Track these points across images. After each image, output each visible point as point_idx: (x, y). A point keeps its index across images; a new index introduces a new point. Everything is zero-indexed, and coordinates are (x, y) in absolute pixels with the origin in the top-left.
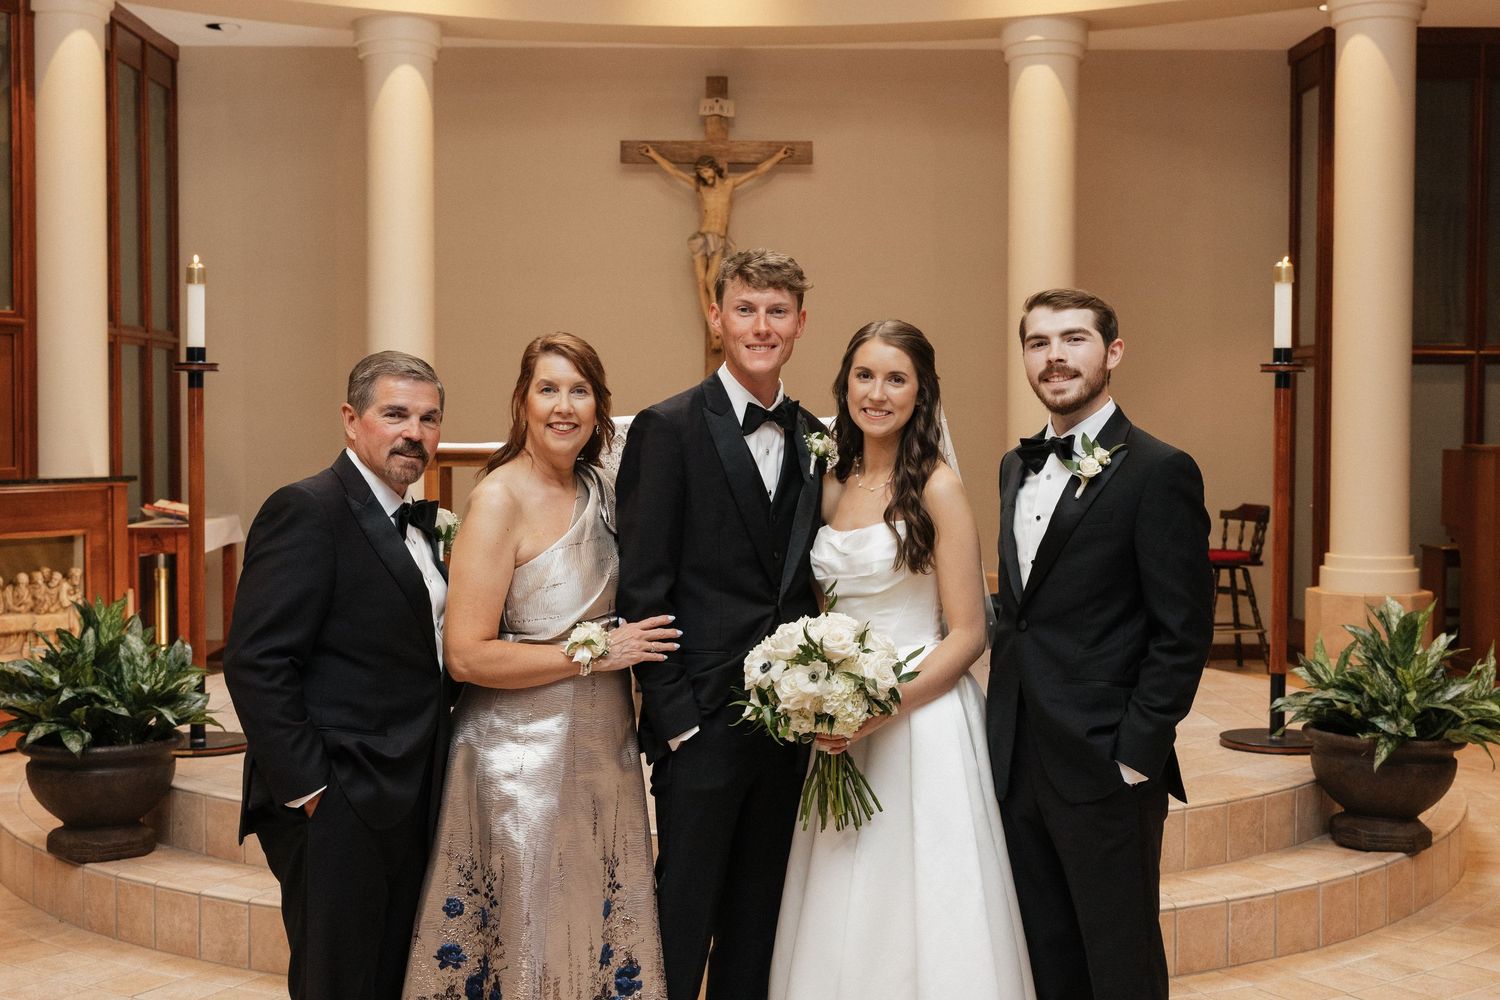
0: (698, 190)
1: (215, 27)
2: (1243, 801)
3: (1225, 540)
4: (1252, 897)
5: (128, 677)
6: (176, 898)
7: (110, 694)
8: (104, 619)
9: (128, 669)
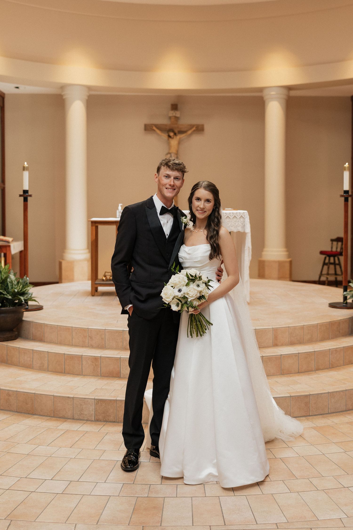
0: (168, 139)
1: (17, 88)
2: (335, 322)
3: (332, 248)
4: (337, 348)
5: (10, 288)
6: (26, 351)
7: (5, 292)
8: (3, 271)
9: (10, 285)
